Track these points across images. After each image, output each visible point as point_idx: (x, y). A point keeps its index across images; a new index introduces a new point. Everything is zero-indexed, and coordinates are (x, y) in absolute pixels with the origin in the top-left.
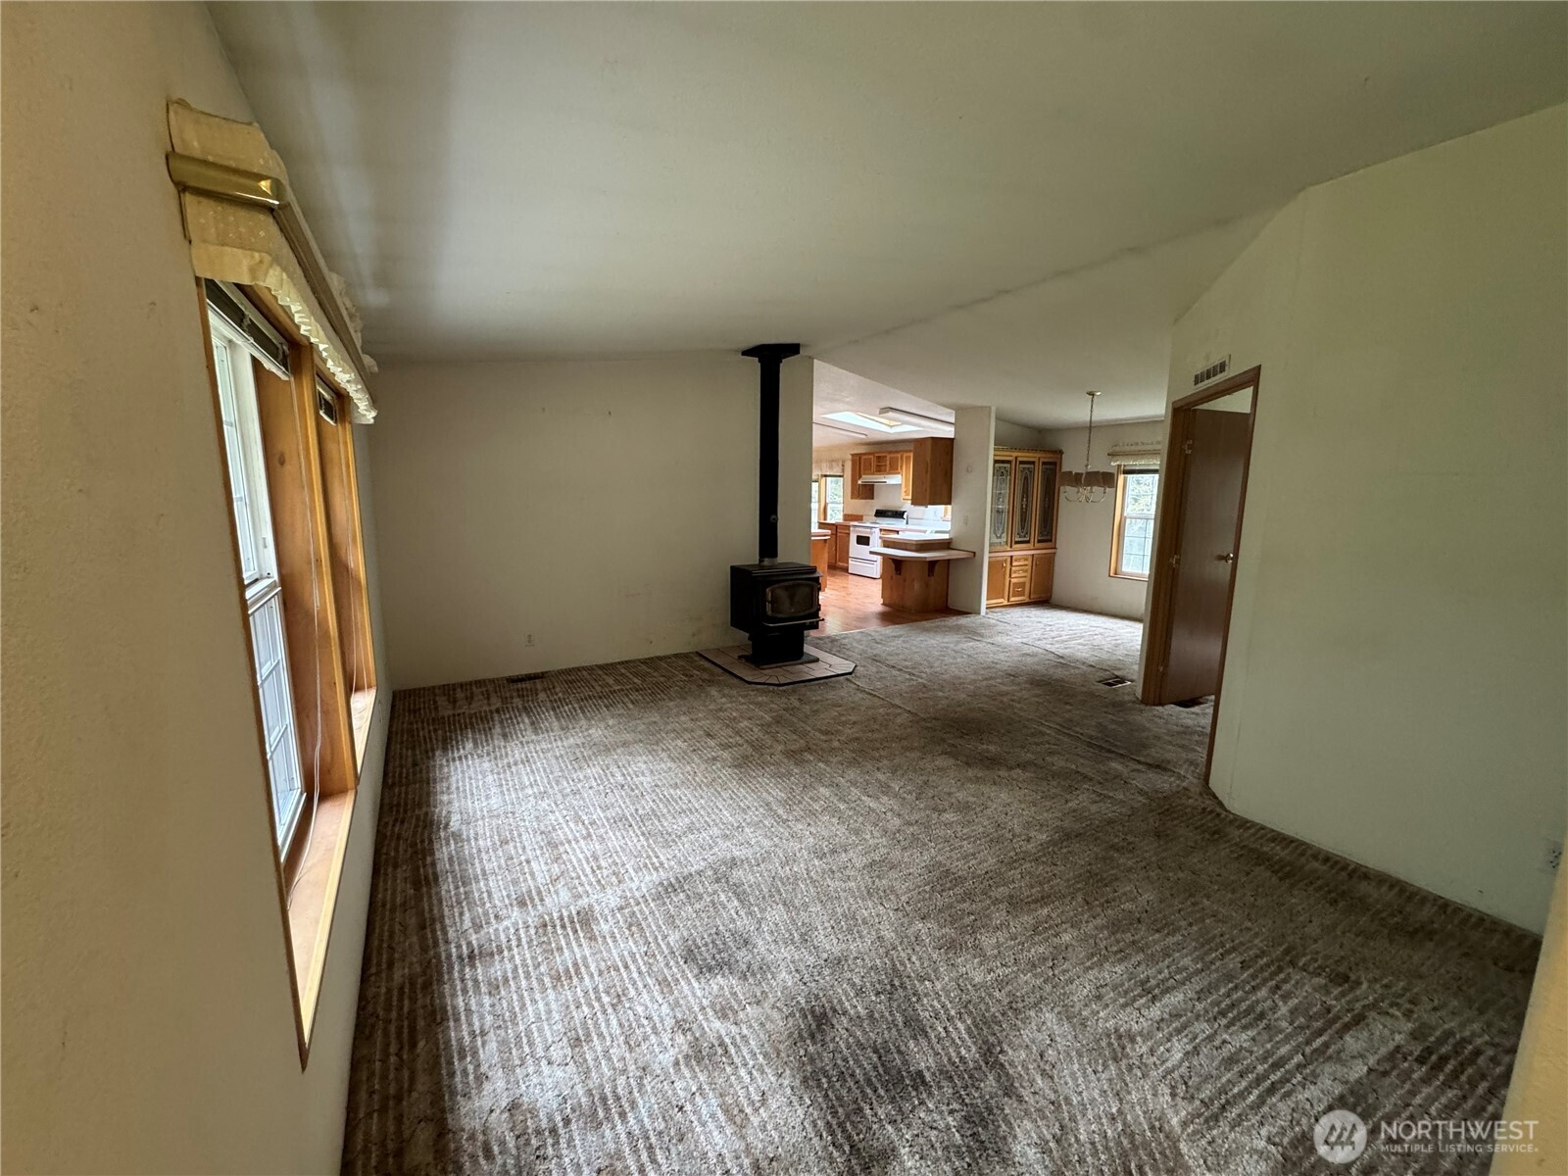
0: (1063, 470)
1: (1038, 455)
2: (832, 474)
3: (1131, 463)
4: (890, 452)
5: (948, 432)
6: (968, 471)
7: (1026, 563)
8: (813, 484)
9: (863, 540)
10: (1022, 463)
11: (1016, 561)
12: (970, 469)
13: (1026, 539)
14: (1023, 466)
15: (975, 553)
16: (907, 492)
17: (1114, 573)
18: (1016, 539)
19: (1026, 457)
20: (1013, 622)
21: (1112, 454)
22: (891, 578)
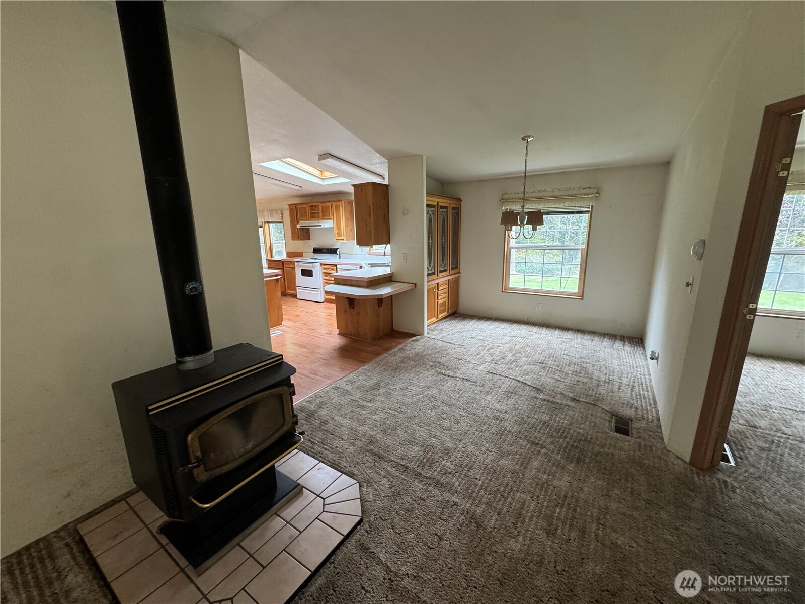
2: (273, 221)
4: (322, 202)
6: (404, 214)
7: (445, 287)
8: (259, 229)
9: (307, 273)
10: (441, 207)
12: (406, 212)
13: (445, 268)
14: (442, 210)
15: (415, 284)
16: (339, 234)
17: (505, 289)
18: (440, 269)
19: (443, 202)
20: (454, 341)
21: (503, 201)
22: (346, 311)
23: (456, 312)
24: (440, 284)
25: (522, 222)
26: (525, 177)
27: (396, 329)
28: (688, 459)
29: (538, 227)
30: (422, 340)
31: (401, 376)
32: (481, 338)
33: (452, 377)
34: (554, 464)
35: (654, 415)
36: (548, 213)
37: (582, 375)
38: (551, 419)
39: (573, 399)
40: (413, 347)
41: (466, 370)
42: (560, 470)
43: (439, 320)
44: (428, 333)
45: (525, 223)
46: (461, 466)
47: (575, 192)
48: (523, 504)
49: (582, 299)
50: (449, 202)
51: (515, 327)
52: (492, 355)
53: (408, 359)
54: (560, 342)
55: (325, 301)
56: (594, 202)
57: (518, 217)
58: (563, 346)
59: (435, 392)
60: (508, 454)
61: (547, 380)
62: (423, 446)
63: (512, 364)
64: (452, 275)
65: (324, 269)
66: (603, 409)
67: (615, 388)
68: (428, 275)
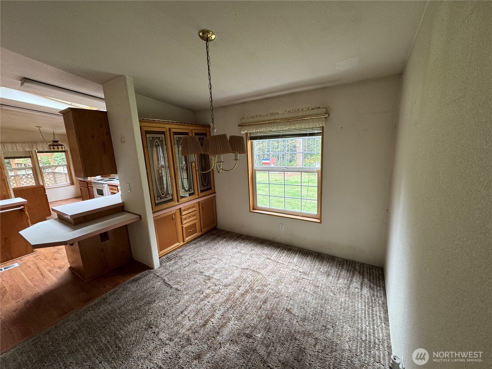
0: (212, 135)
1: (191, 128)
3: (254, 131)
5: (102, 107)
7: (194, 209)
10: (175, 133)
11: (185, 210)
12: (123, 140)
15: (140, 216)
17: (252, 209)
21: (242, 125)
23: (215, 229)
24: (183, 209)
27: (133, 257)
43: (186, 244)
44: (161, 265)
47: (304, 113)
49: (320, 223)
56: (324, 123)
64: (203, 197)
65: (111, 189)
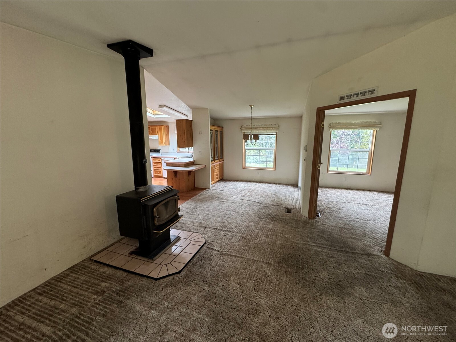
3: (247, 132)
4: (152, 126)
5: (190, 118)
7: (218, 167)
12: (201, 133)
13: (217, 158)
14: (216, 132)
15: (206, 165)
16: (162, 142)
17: (244, 167)
18: (215, 159)
19: (216, 128)
20: (225, 190)
21: (242, 129)
22: (172, 179)
23: (222, 179)
24: (216, 165)
25: (251, 138)
26: (251, 119)
27: (196, 187)
28: (307, 217)
29: (257, 140)
30: (210, 190)
31: (205, 203)
32: (236, 188)
33: (227, 202)
34: (267, 222)
35: (299, 207)
36: (260, 134)
37: (276, 198)
38: (265, 211)
39: (273, 205)
40: (206, 193)
41: (231, 199)
42: (269, 224)
43: (216, 182)
44: (212, 188)
45: (252, 139)
46: (236, 226)
47: (270, 126)
48: (258, 233)
49: (275, 170)
50: (219, 128)
51: (249, 183)
52: (241, 194)
53: (206, 197)
54: (267, 188)
55: (154, 176)
56: (277, 131)
57: (249, 136)
58: (269, 189)
59: (221, 207)
60: (252, 222)
61: (263, 200)
62: (221, 223)
63: (249, 196)
64: (221, 161)
65: (154, 160)
66: (283, 207)
67: (287, 201)
68: (211, 161)
